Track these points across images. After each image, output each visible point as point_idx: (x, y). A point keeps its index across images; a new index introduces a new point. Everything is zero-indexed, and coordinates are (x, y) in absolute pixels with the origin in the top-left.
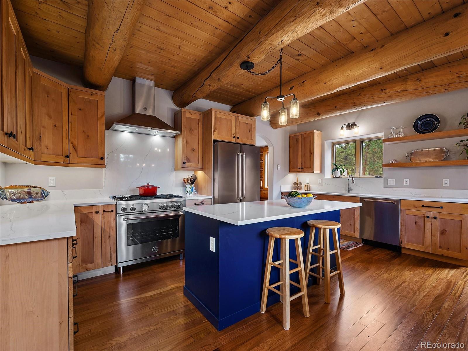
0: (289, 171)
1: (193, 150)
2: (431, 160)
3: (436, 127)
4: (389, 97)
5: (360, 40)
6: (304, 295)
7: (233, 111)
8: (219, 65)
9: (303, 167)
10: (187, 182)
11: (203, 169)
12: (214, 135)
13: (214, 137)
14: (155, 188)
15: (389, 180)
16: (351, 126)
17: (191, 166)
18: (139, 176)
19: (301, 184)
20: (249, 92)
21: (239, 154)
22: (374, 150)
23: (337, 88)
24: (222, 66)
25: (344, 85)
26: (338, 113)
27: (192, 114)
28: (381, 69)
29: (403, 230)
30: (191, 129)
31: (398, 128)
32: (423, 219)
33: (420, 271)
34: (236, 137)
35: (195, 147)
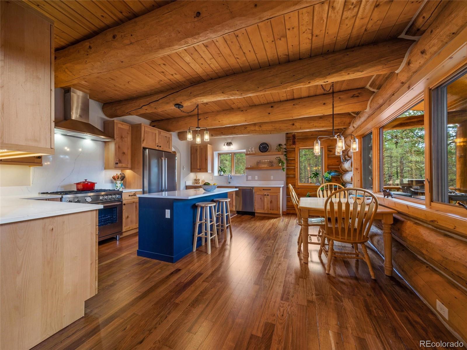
0: (191, 171)
1: (124, 153)
2: (266, 166)
3: (268, 150)
4: (248, 132)
5: (237, 105)
6: (216, 236)
7: (152, 125)
8: (157, 100)
9: (201, 168)
10: (118, 179)
11: (131, 169)
12: (143, 144)
13: (144, 145)
14: (93, 184)
15: (249, 176)
16: (229, 144)
17: (122, 166)
18: (71, 174)
19: (199, 180)
20: (169, 115)
21: (162, 158)
22: (238, 158)
23: (225, 125)
24: (161, 101)
25: (229, 125)
26: (223, 137)
27: (123, 125)
28: (246, 121)
29: (255, 203)
30: (122, 137)
31: (252, 148)
32: (263, 196)
33: (263, 221)
34: (159, 146)
35: (125, 151)
